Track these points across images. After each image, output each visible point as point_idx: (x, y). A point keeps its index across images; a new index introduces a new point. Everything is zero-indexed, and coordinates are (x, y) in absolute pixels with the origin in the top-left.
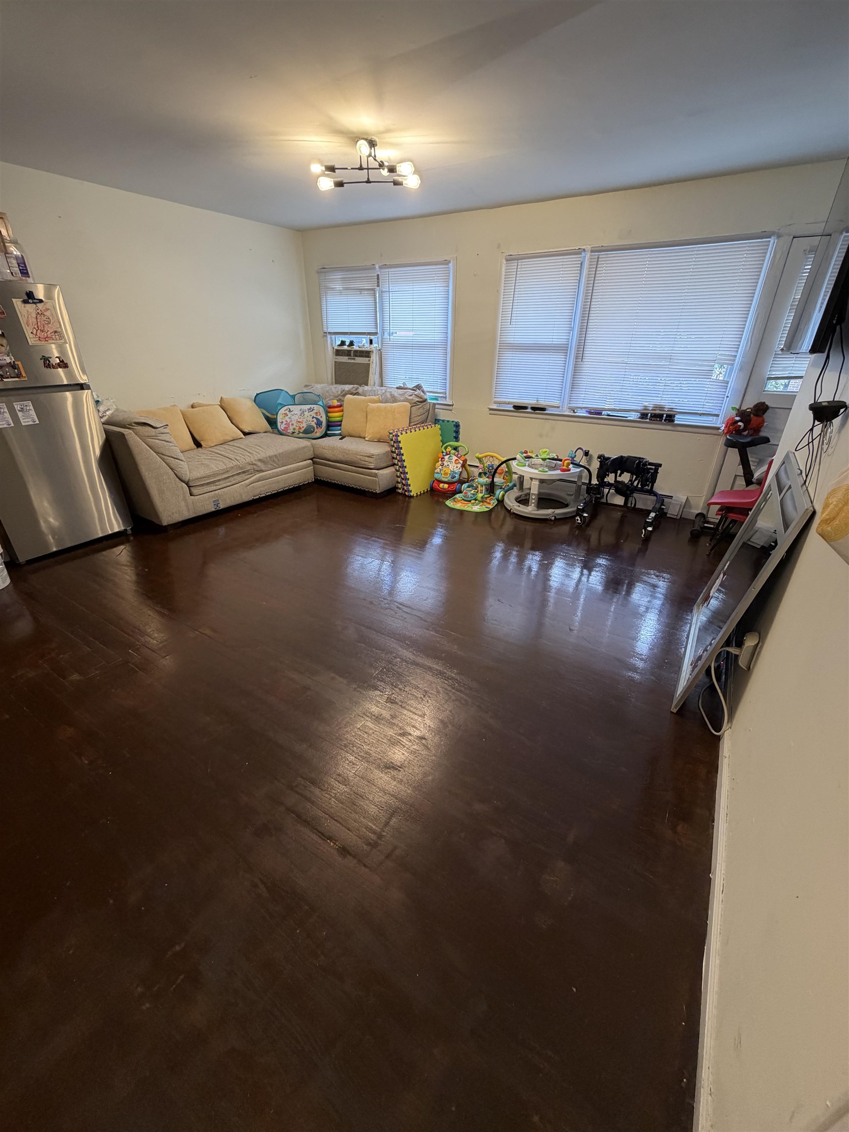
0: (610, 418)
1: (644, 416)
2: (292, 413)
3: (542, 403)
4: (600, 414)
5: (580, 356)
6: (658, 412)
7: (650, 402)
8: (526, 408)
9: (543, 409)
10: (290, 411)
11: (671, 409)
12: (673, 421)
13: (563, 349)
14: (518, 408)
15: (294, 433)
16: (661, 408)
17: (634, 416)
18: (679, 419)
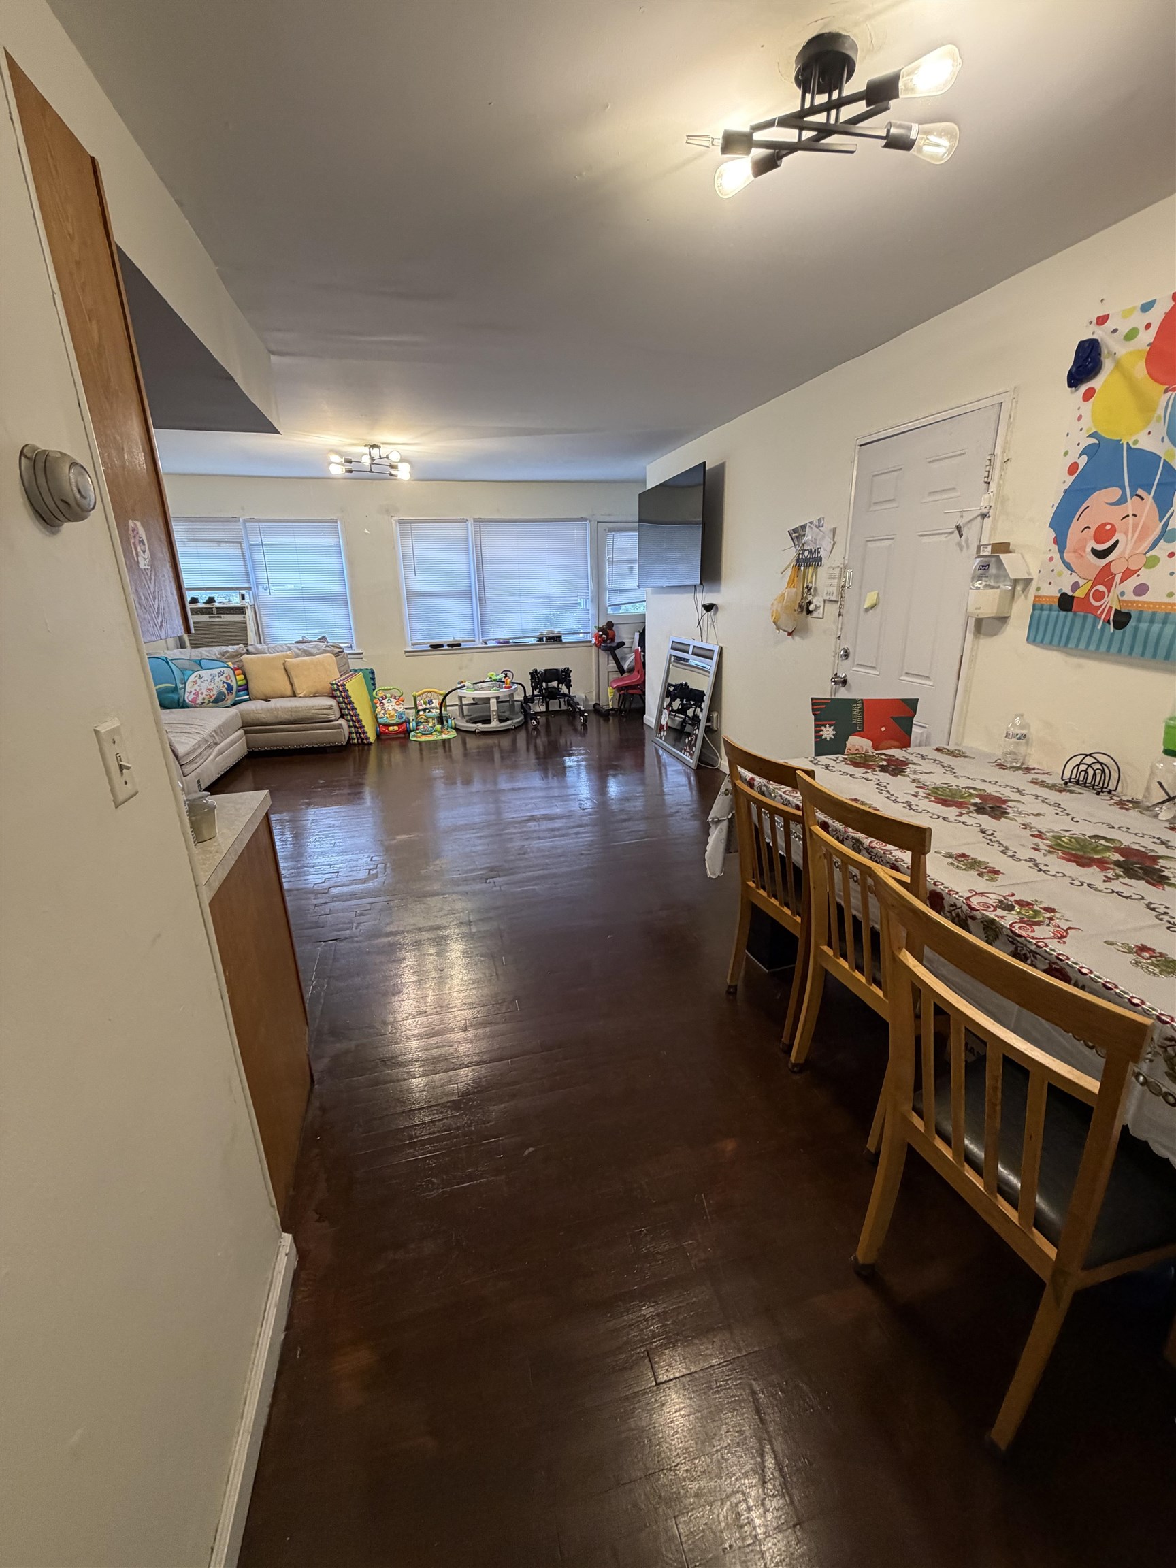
0: (517, 645)
1: (541, 639)
2: (202, 680)
3: (459, 639)
4: (508, 642)
5: (482, 599)
6: (551, 635)
7: (544, 630)
8: (442, 646)
9: (459, 645)
10: (200, 678)
11: (559, 632)
12: (561, 640)
13: (468, 594)
14: (436, 647)
15: (203, 703)
16: (552, 632)
17: (534, 641)
18: (564, 639)
